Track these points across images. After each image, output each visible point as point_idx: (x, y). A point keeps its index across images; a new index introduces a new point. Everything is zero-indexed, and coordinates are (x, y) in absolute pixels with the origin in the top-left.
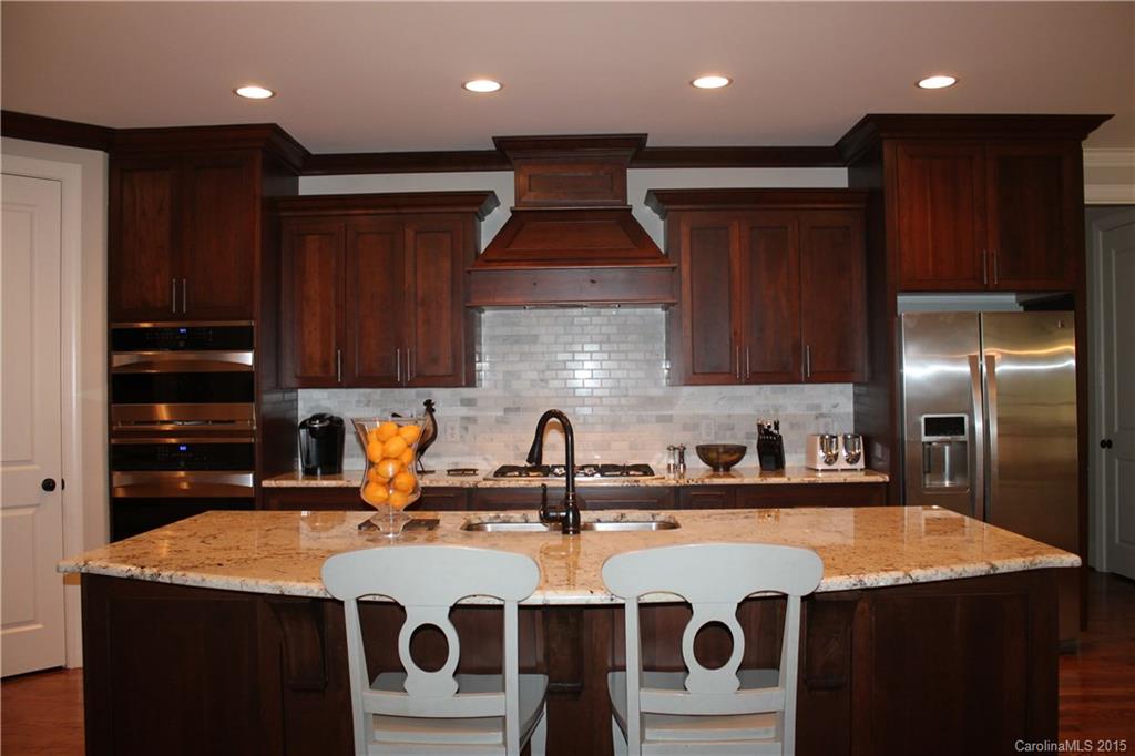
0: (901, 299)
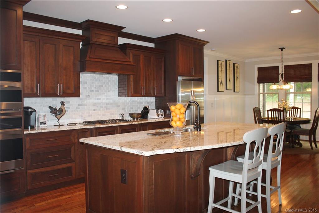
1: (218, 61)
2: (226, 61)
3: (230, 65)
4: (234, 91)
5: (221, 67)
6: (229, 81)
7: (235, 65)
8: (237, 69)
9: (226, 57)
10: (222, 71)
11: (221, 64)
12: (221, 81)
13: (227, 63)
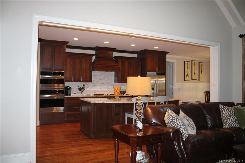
0: (147, 72)
1: (185, 62)
2: (192, 61)
3: (195, 63)
5: (188, 65)
6: (195, 74)
7: (200, 63)
8: (202, 66)
9: (192, 58)
10: (188, 68)
11: (188, 63)
12: (187, 74)
13: (193, 62)
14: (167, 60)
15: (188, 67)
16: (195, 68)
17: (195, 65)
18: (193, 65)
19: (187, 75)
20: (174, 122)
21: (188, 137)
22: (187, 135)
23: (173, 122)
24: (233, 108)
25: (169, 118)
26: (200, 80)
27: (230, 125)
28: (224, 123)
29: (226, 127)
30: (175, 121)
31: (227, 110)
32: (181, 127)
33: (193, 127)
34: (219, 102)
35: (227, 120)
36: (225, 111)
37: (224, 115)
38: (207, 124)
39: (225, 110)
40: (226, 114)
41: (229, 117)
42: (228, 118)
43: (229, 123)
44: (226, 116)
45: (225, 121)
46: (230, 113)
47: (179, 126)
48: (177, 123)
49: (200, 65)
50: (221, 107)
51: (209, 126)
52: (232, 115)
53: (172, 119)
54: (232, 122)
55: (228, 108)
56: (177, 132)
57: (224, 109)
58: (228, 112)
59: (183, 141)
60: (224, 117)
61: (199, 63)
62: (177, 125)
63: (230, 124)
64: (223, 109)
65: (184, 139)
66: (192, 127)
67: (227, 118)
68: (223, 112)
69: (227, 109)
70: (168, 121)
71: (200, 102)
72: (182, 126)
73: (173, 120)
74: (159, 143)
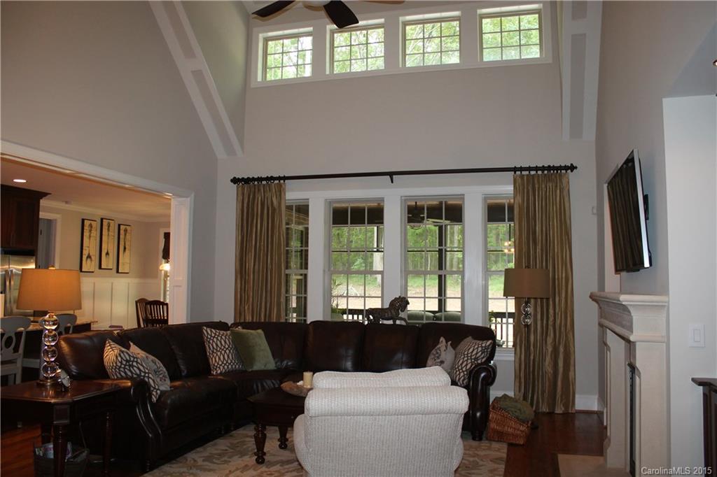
1: (83, 221)
2: (102, 219)
3: (109, 226)
4: (118, 272)
5: (90, 231)
6: (107, 254)
7: (122, 227)
8: (125, 235)
9: (102, 213)
10: (91, 238)
11: (91, 226)
12: (89, 254)
13: (104, 223)
14: (42, 215)
15: (92, 234)
16: (108, 239)
17: (108, 230)
18: (104, 230)
19: (89, 257)
20: (133, 366)
21: (160, 397)
22: (159, 392)
23: (130, 366)
24: (228, 332)
25: (122, 358)
26: (120, 271)
27: (226, 367)
28: (214, 365)
29: (219, 372)
30: (135, 364)
31: (219, 338)
32: (147, 375)
33: (163, 376)
34: (189, 322)
35: (219, 358)
36: (215, 340)
37: (213, 348)
38: (181, 371)
39: (214, 337)
40: (217, 345)
41: (223, 352)
42: (221, 353)
43: (223, 363)
44: (216, 350)
45: (216, 361)
46: (225, 342)
47: (143, 374)
48: (138, 368)
49: (122, 232)
50: (207, 331)
51: (183, 374)
52: (229, 346)
53: (128, 359)
54: (229, 361)
55: (219, 333)
56: (142, 386)
57: (213, 335)
58: (221, 342)
59: (152, 405)
60: (213, 352)
61: (119, 225)
62: (138, 372)
63: (225, 364)
64: (211, 336)
65: (154, 399)
66: (161, 376)
67: (219, 353)
68: (211, 341)
69: (218, 336)
70: (119, 364)
71: (122, 327)
72: (148, 373)
73: (131, 363)
74: (108, 414)
